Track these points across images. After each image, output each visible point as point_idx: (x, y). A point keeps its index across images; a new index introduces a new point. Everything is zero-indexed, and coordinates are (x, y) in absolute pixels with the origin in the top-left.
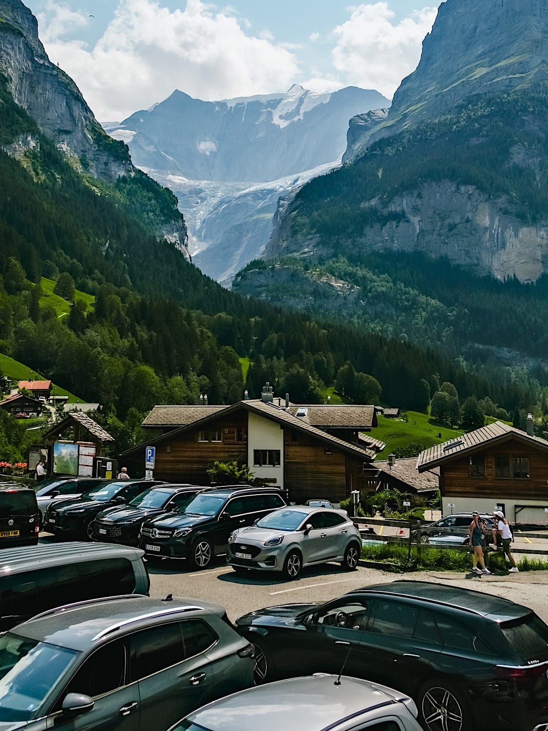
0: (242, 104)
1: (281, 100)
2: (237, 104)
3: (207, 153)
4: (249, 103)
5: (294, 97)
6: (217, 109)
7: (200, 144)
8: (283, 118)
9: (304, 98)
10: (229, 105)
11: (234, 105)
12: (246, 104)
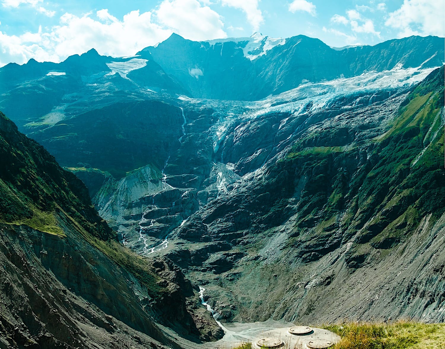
0: (220, 43)
1: (248, 42)
2: (217, 44)
3: (196, 76)
4: (224, 43)
5: (257, 40)
6: (202, 46)
7: (191, 70)
8: (251, 54)
9: (265, 41)
10: (211, 44)
11: (214, 44)
12: (223, 43)
